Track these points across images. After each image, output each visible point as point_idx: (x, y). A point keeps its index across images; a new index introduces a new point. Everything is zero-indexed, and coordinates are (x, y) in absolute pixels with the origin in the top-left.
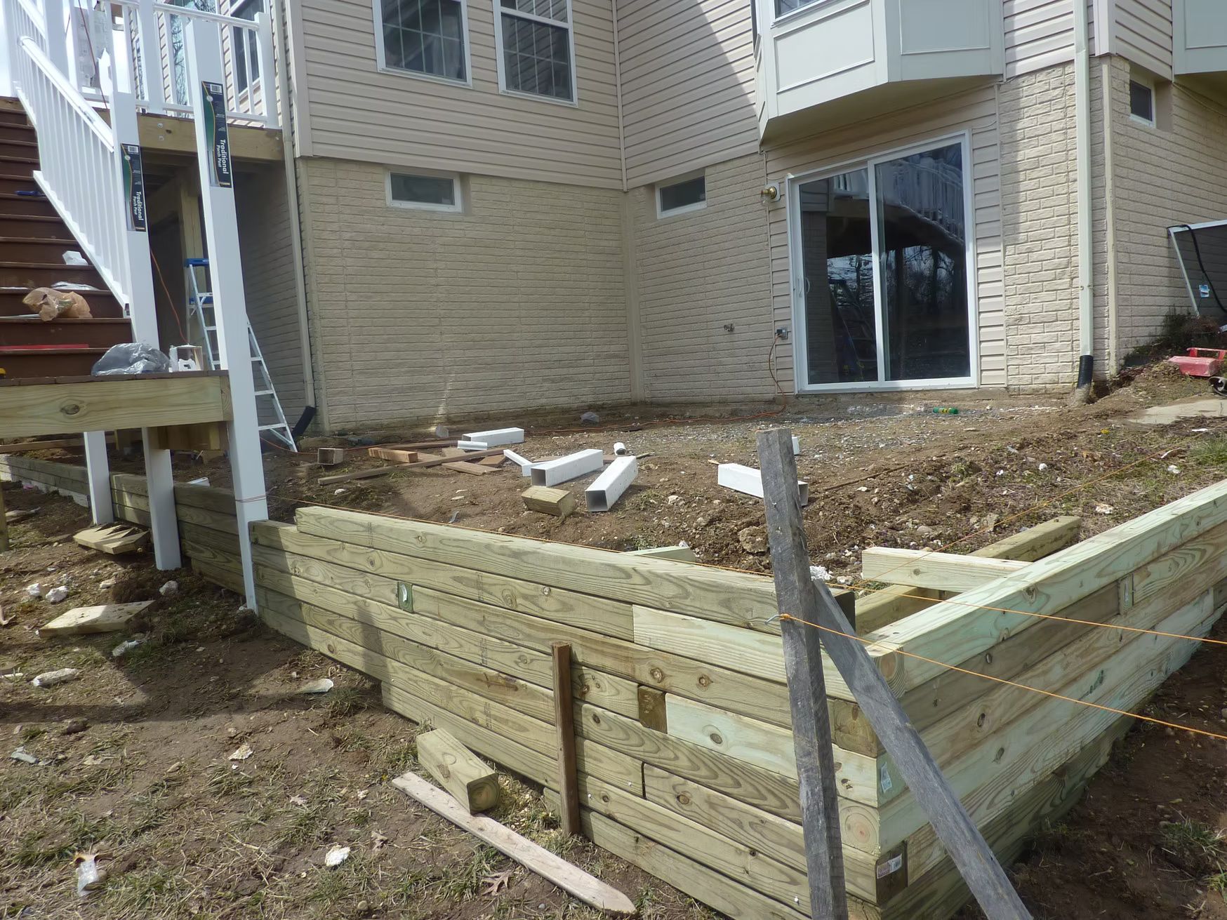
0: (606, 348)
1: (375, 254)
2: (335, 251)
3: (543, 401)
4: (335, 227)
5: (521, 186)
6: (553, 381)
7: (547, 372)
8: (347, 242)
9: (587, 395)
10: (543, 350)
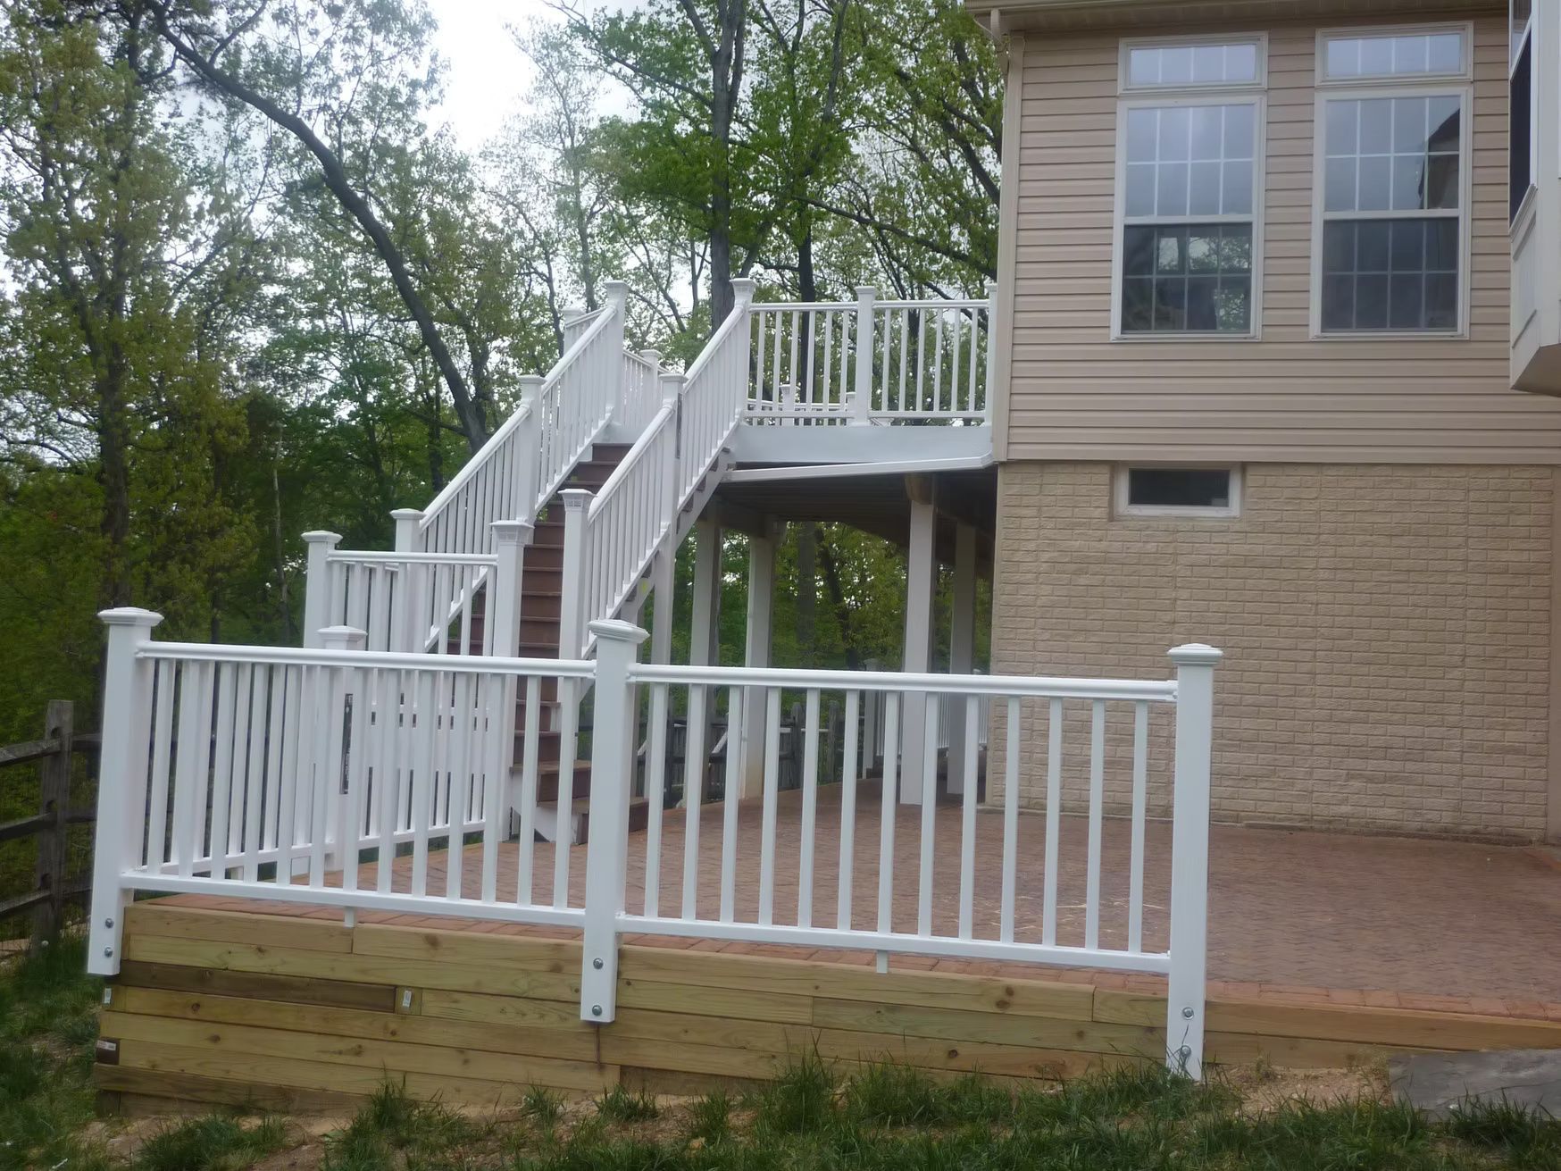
0: (1494, 735)
1: (1083, 580)
2: (1029, 576)
3: (1345, 809)
4: (1032, 546)
5: (1341, 473)
6: (1370, 780)
7: (1359, 764)
8: (1044, 565)
9: (1438, 810)
10: (1354, 728)
